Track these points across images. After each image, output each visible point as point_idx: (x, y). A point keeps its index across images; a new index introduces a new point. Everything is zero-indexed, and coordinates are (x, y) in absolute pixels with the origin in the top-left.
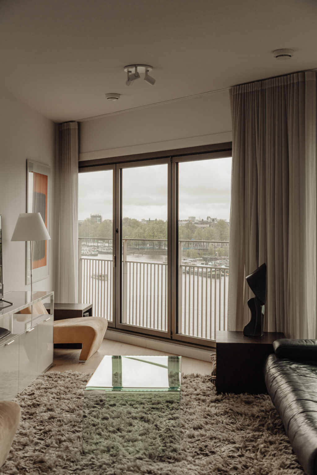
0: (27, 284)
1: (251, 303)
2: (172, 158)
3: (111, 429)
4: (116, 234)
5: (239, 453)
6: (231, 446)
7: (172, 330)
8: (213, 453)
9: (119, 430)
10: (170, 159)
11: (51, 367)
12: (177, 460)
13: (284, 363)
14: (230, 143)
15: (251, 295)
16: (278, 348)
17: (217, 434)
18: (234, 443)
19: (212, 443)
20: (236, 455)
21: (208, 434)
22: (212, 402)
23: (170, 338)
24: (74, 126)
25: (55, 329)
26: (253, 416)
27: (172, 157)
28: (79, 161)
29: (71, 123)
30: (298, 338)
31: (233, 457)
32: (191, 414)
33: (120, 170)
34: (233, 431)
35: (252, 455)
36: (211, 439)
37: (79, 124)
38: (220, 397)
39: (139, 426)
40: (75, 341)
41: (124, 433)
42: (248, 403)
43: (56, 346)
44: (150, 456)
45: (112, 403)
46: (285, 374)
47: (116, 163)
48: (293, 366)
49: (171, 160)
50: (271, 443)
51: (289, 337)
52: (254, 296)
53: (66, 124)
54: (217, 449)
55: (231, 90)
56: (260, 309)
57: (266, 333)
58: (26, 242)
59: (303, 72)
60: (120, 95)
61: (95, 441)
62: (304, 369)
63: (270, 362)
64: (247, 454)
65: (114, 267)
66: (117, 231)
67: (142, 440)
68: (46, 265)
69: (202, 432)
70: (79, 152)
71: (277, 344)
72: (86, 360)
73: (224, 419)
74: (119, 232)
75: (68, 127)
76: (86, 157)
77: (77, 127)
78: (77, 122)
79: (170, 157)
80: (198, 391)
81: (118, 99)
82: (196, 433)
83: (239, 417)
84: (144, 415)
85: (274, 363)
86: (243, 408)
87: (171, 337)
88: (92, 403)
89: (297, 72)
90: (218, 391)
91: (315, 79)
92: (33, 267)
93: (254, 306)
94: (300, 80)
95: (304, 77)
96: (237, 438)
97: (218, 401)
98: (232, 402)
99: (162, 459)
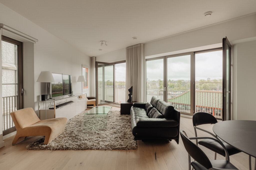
1: (129, 95)
3: (93, 123)
5: (121, 128)
6: (120, 127)
8: (115, 128)
9: (95, 123)
11: (86, 110)
12: (106, 130)
13: (135, 108)
14: (125, 60)
15: (129, 93)
16: (134, 104)
17: (117, 124)
18: (121, 126)
19: (115, 126)
20: (120, 129)
21: (115, 124)
22: (119, 117)
24: (94, 58)
25: (87, 101)
26: (127, 119)
30: (139, 102)
31: (119, 129)
32: (113, 119)
34: (121, 123)
35: (124, 129)
36: (116, 125)
38: (121, 115)
39: (100, 122)
40: (92, 104)
41: (96, 124)
42: (127, 117)
43: (88, 105)
44: (100, 130)
45: (96, 117)
46: (134, 110)
48: (137, 108)
50: (129, 126)
51: (137, 102)
52: (130, 93)
54: (116, 127)
55: (126, 48)
57: (133, 101)
59: (141, 44)
61: (88, 126)
62: (139, 109)
64: (123, 128)
67: (99, 126)
68: (88, 88)
69: (114, 123)
73: (121, 120)
80: (117, 114)
82: (113, 124)
83: (124, 120)
84: (102, 120)
85: (133, 107)
86: (126, 118)
88: (91, 118)
89: (139, 44)
90: (121, 114)
91: (143, 45)
92: (84, 88)
93: (130, 95)
94: (140, 45)
95: (141, 45)
96: (122, 125)
97: (120, 116)
98: (123, 116)
99: (102, 130)
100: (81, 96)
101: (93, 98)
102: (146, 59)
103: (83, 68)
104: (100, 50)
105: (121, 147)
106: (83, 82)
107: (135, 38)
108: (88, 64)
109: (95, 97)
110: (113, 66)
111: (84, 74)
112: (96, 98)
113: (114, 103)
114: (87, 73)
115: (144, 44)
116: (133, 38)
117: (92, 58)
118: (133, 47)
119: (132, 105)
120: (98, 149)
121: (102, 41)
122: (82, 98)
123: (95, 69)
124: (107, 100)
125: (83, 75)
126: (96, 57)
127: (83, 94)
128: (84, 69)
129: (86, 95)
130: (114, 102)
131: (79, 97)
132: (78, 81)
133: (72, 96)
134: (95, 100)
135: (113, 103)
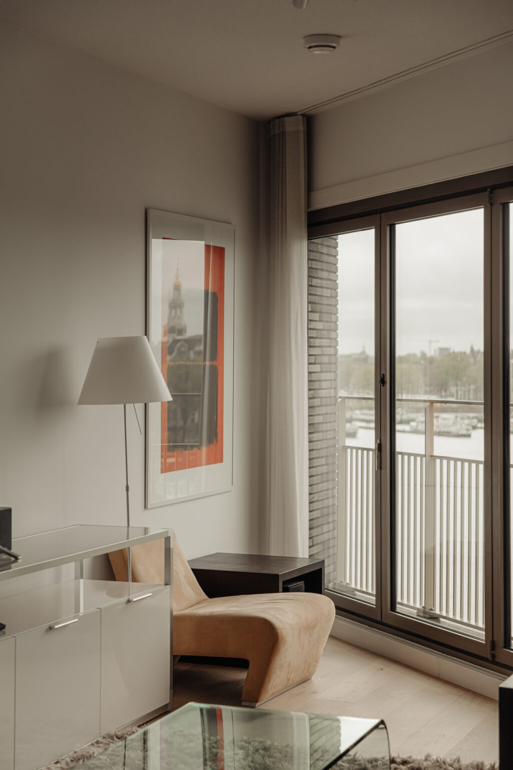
0: (149, 506)
2: (491, 192)
4: (382, 387)
7: (495, 638)
10: (486, 195)
23: (490, 659)
24: (294, 127)
27: (493, 189)
28: (310, 210)
29: (287, 119)
33: (388, 228)
37: (309, 121)
47: (381, 211)
49: (490, 198)
53: (277, 121)
58: (146, 404)
60: (339, 37)
65: (377, 469)
66: (383, 381)
68: (221, 460)
70: (310, 188)
72: (257, 701)
74: (386, 383)
75: (281, 131)
76: (325, 200)
77: (301, 128)
78: (303, 115)
79: (489, 190)
81: (334, 47)
87: (493, 656)
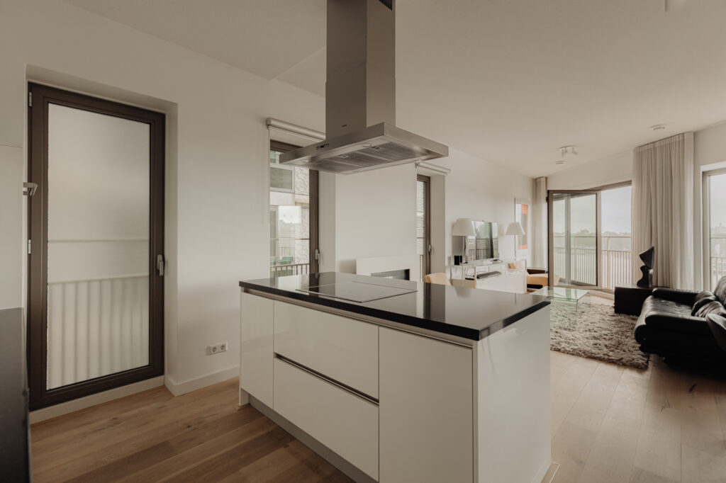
1: (642, 268)
8: (596, 332)
12: (573, 331)
13: (657, 299)
14: (631, 181)
15: (643, 264)
16: (655, 292)
17: (603, 326)
18: (611, 331)
19: (597, 329)
21: (598, 326)
22: (609, 316)
24: (543, 180)
25: (527, 277)
29: (541, 178)
32: (592, 318)
34: (614, 327)
38: (615, 314)
40: (539, 283)
42: (632, 320)
43: (528, 285)
44: (560, 328)
54: (600, 331)
55: (634, 151)
56: (648, 272)
57: (652, 285)
59: (683, 134)
63: (650, 297)
69: (595, 324)
71: (655, 290)
73: (613, 323)
77: (545, 180)
80: (604, 311)
82: (591, 324)
85: (651, 300)
86: (629, 321)
90: (616, 312)
91: (693, 137)
92: (519, 249)
93: (645, 270)
94: (681, 138)
95: (684, 136)
96: (614, 330)
97: (614, 316)
98: (623, 317)
99: (565, 329)
100: (512, 264)
101: (542, 272)
102: (703, 173)
103: (517, 205)
104: (561, 162)
105: (606, 357)
106: (517, 236)
107: (657, 127)
108: (528, 196)
109: (546, 270)
110: (595, 195)
111: (519, 219)
112: (548, 272)
113: (599, 287)
114: (525, 217)
115: (695, 134)
116: (652, 127)
117: (538, 181)
118: (657, 145)
119: (648, 293)
120: (559, 350)
121: (566, 147)
122: (514, 268)
123: (545, 205)
124: (578, 280)
125: (517, 221)
126: (546, 178)
127: (518, 259)
128: (519, 207)
129: (524, 263)
130: (597, 285)
131: (510, 267)
132: (507, 234)
133: (498, 261)
134: (546, 275)
135: (596, 288)
